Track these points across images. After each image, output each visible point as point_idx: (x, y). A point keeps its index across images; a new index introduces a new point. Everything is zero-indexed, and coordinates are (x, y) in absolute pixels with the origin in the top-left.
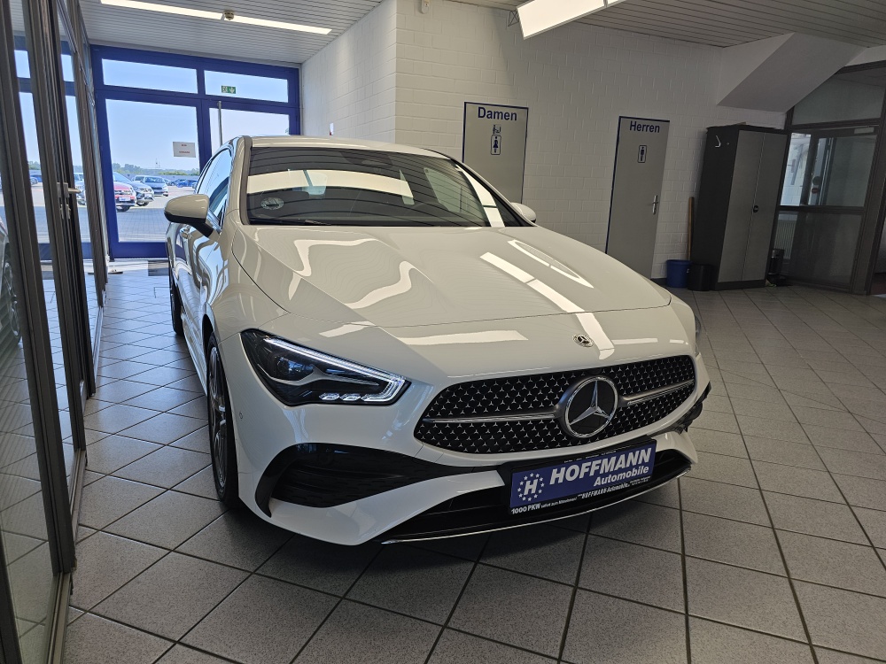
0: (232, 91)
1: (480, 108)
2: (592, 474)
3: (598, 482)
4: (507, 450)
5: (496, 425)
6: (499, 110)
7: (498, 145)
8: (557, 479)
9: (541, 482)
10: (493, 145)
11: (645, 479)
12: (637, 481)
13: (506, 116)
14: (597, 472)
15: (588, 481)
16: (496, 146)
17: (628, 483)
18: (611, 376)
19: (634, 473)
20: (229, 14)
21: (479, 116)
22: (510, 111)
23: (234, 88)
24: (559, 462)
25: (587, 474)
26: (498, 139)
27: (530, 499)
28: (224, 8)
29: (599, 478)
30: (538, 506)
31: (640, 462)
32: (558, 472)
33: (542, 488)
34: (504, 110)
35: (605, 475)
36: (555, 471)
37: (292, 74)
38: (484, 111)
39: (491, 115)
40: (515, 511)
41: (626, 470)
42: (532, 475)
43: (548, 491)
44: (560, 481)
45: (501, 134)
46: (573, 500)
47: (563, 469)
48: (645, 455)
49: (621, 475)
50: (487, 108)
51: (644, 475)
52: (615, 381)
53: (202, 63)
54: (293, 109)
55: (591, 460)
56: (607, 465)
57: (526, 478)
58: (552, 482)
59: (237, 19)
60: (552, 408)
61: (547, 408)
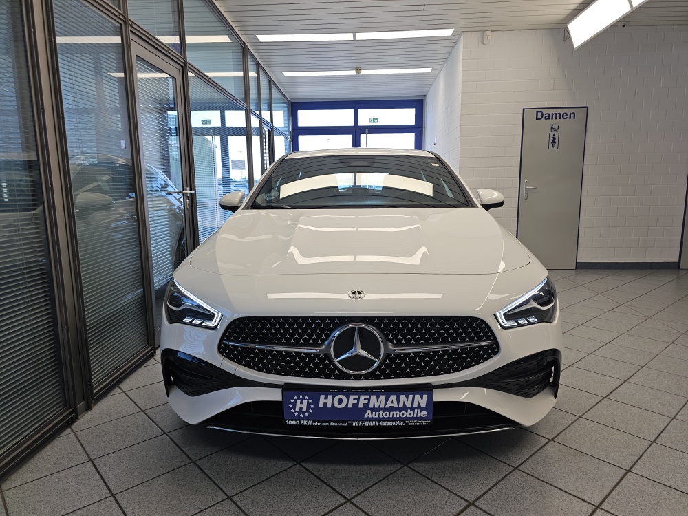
0: (376, 121)
1: (537, 112)
2: (361, 406)
3: (368, 414)
4: (288, 374)
5: (266, 351)
6: (557, 111)
7: (556, 141)
8: (325, 404)
9: (311, 404)
10: (551, 141)
11: (423, 423)
12: (414, 423)
13: (564, 116)
14: (366, 406)
15: (357, 412)
16: (554, 142)
17: (404, 422)
18: (377, 326)
19: (410, 414)
20: (358, 70)
21: (537, 119)
22: (568, 111)
23: (378, 119)
24: (326, 390)
25: (355, 405)
26: (556, 136)
27: (302, 416)
28: (355, 66)
29: (369, 412)
30: (310, 423)
31: (415, 405)
32: (326, 398)
33: (312, 409)
34: (562, 111)
35: (374, 410)
36: (322, 397)
37: (418, 104)
38: (540, 114)
39: (548, 117)
40: (288, 422)
41: (399, 410)
42: (301, 396)
43: (318, 413)
44: (329, 406)
45: (559, 131)
46: (343, 424)
47: (330, 397)
48: (422, 401)
49: (395, 413)
50: (545, 112)
51: (421, 418)
52: (382, 331)
53: (356, 105)
54: (418, 129)
55: (360, 394)
56: (377, 401)
57: (296, 398)
58: (321, 405)
59: (363, 72)
60: (319, 345)
61: (315, 345)
